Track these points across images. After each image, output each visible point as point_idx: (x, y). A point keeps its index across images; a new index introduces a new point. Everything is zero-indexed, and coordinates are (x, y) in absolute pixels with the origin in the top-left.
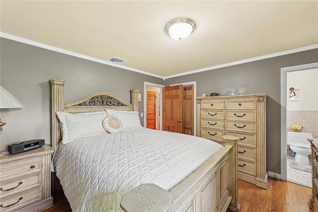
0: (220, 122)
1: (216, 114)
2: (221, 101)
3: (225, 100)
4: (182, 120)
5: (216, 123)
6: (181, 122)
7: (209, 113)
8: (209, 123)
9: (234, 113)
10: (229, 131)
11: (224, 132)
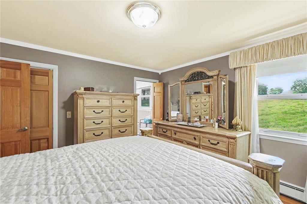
0: (106, 120)
1: (102, 111)
2: (108, 97)
3: (111, 97)
4: (29, 126)
5: (102, 122)
6: (26, 130)
7: (94, 111)
8: (94, 122)
9: (118, 109)
10: (115, 127)
11: (110, 129)
